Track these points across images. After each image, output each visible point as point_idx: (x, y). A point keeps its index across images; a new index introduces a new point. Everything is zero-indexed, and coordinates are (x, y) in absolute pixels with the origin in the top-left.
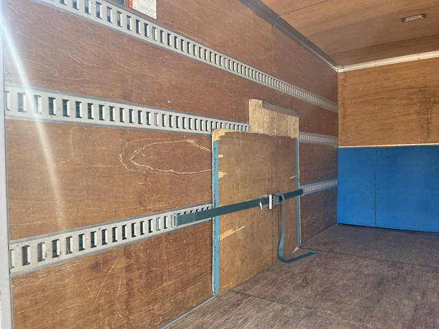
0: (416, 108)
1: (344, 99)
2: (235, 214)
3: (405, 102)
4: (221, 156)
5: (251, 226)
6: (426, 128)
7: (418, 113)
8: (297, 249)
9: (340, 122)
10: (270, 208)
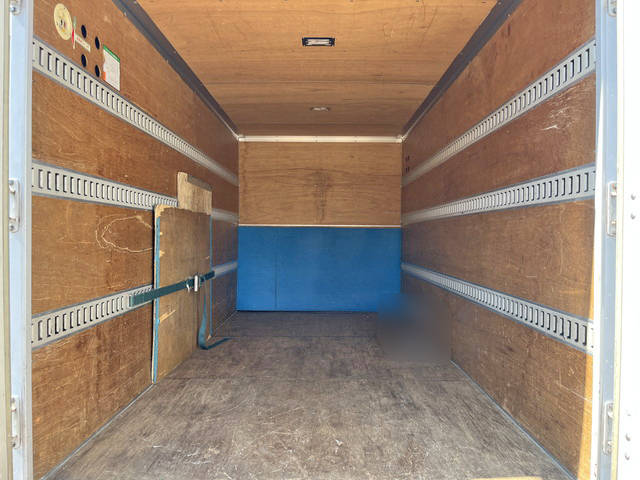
0: (312, 190)
1: (245, 171)
2: (169, 296)
3: (303, 182)
4: (161, 233)
5: (180, 309)
6: (321, 209)
7: (315, 195)
8: (210, 337)
9: (240, 197)
10: (196, 290)
